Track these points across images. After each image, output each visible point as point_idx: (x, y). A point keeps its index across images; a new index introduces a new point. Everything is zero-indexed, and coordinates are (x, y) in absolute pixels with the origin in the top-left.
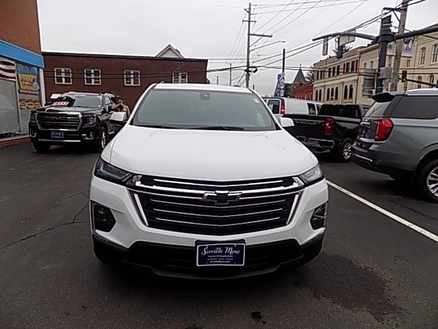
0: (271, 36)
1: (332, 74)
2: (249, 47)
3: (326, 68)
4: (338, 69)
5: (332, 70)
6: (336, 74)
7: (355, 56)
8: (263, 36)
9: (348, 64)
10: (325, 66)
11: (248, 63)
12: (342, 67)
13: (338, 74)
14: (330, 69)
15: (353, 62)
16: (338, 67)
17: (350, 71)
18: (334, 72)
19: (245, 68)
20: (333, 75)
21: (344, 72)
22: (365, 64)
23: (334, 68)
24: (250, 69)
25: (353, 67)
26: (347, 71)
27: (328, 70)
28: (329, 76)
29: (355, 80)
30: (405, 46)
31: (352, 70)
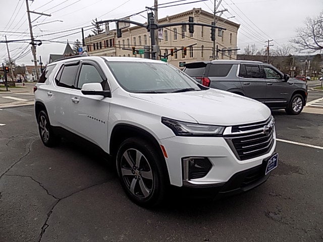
0: (50, 16)
1: (96, 48)
2: (30, 22)
3: (91, 43)
4: (101, 44)
5: (96, 45)
6: (99, 47)
7: (111, 36)
8: (42, 14)
9: (107, 41)
10: (90, 42)
11: (32, 36)
12: (103, 43)
13: (101, 48)
14: (94, 44)
15: (111, 40)
16: (100, 43)
17: (109, 46)
18: (97, 46)
19: (31, 41)
20: (98, 48)
21: (105, 47)
22: (119, 42)
23: (97, 44)
24: (35, 42)
25: (111, 43)
26: (107, 46)
27: (93, 45)
28: (95, 49)
29: (114, 53)
30: (159, 32)
31: (111, 45)
